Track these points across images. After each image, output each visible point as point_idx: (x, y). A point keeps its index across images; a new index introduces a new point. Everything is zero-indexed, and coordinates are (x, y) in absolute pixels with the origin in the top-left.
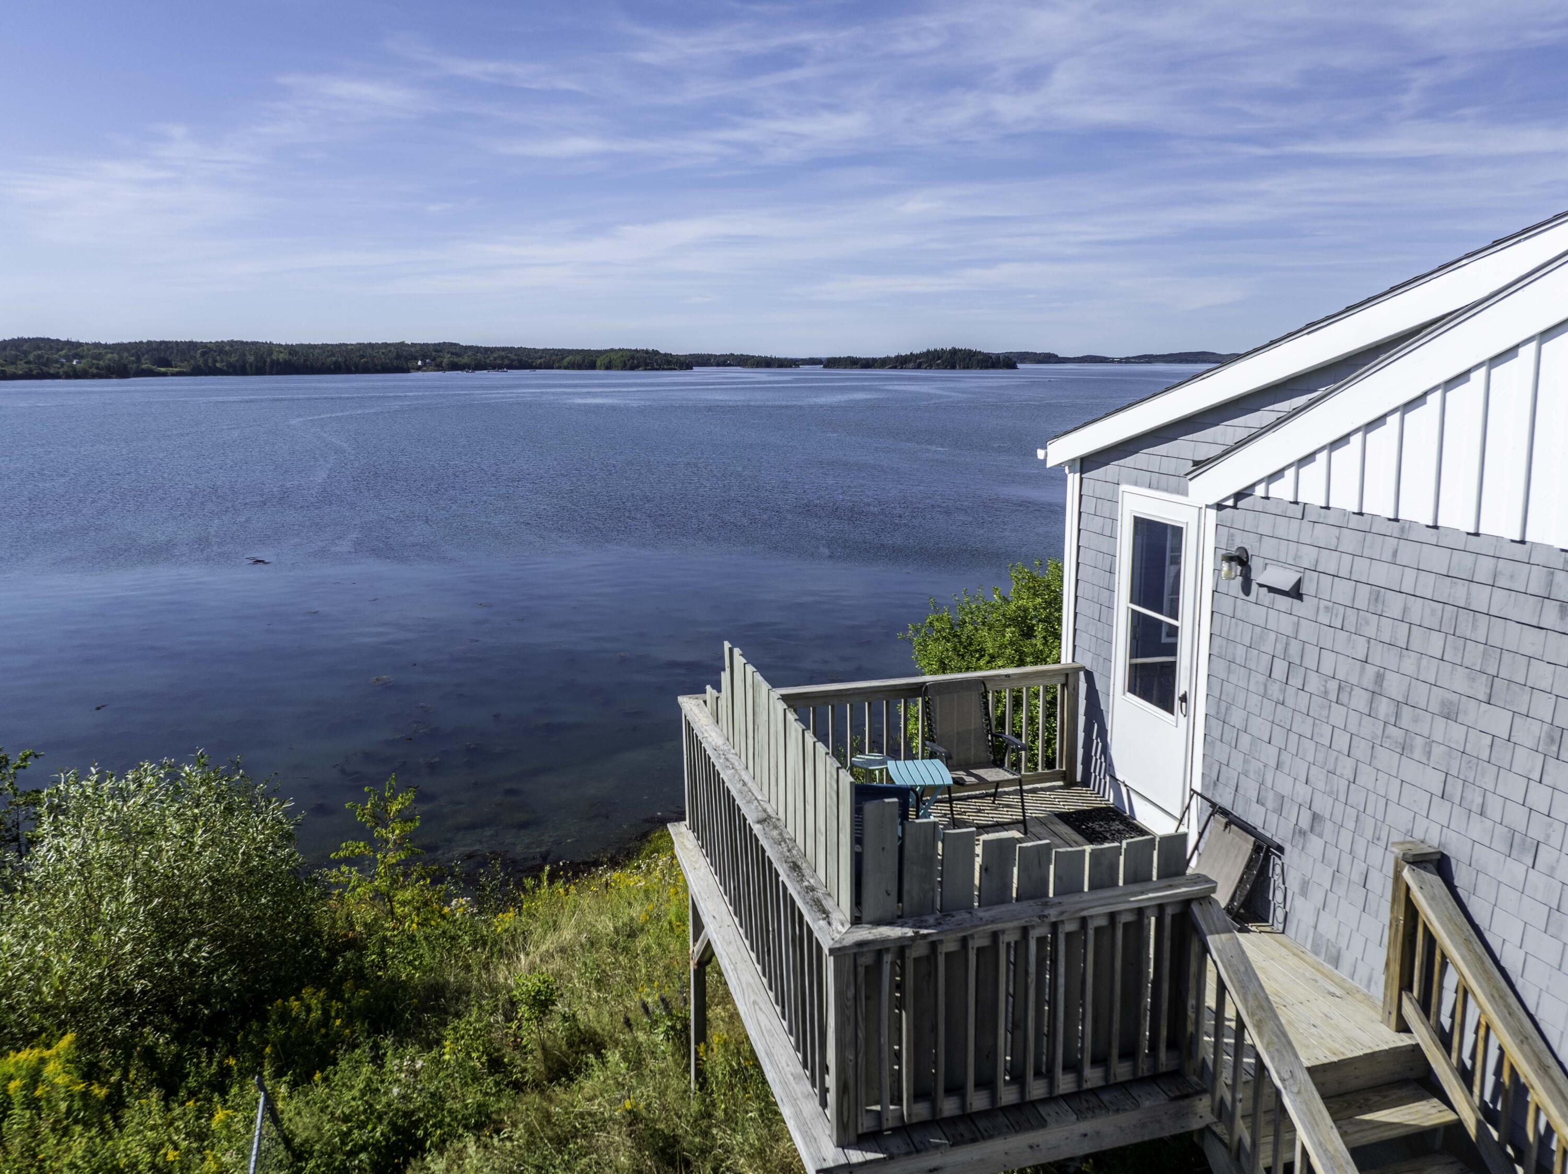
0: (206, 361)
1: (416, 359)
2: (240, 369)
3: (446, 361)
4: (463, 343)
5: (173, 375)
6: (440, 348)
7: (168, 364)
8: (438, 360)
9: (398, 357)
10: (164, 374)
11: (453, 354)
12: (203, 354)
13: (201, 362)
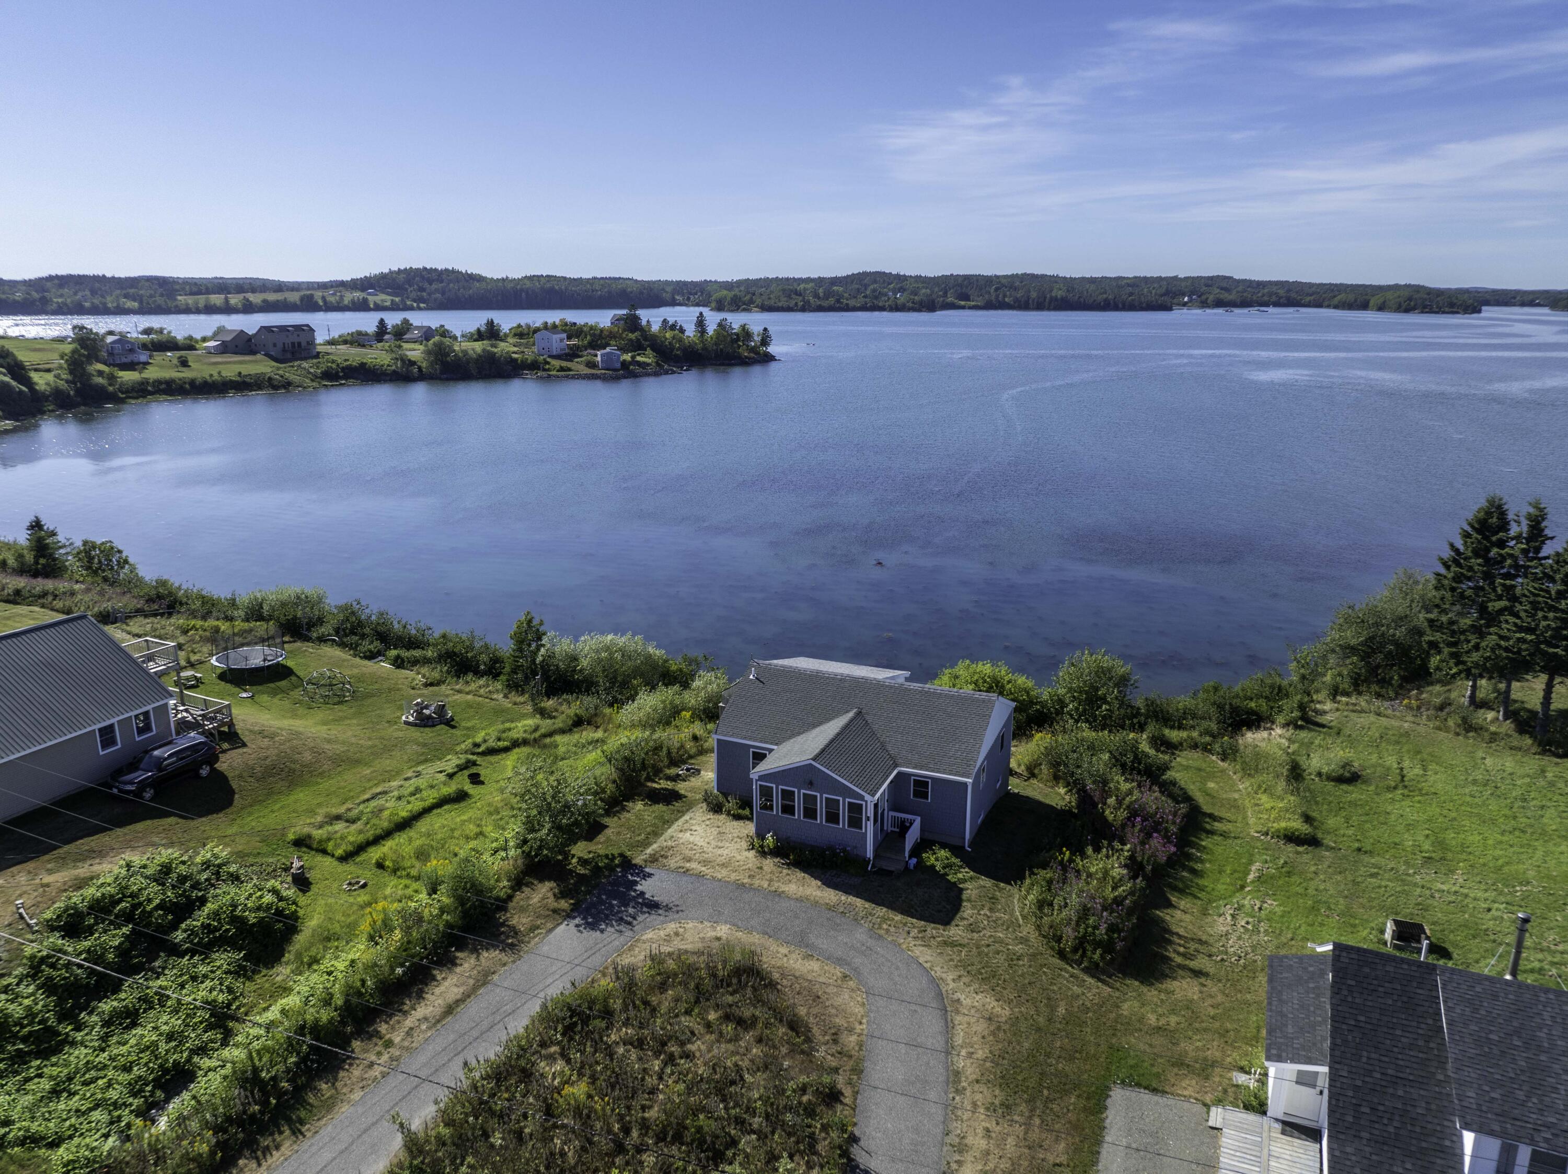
0: (997, 296)
1: (1184, 295)
3: (1211, 298)
4: (1236, 277)
5: (971, 308)
6: (1211, 281)
7: (968, 298)
8: (1204, 297)
9: (1167, 293)
10: (964, 308)
11: (1222, 289)
12: (997, 289)
13: (993, 297)
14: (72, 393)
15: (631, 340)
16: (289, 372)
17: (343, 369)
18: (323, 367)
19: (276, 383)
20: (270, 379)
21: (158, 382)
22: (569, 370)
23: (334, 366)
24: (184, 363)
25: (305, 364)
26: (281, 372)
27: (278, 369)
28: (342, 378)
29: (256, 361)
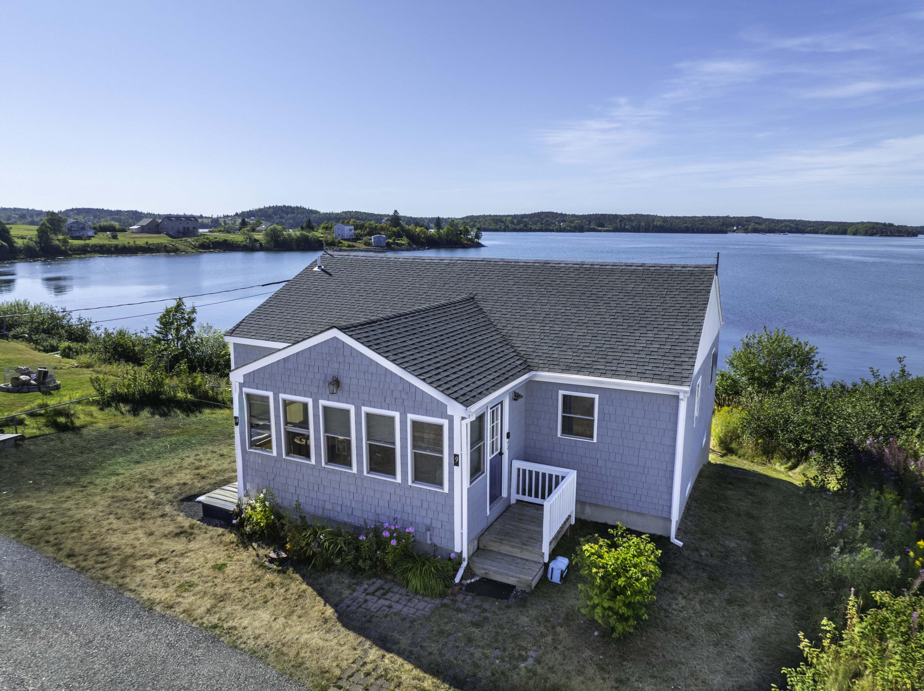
0: (621, 225)
1: (733, 226)
2: (637, 229)
3: (750, 227)
4: (764, 217)
5: (605, 231)
6: (749, 220)
7: (603, 226)
8: (746, 227)
9: (723, 224)
10: (600, 231)
11: (756, 223)
12: (621, 221)
13: (618, 225)
14: (37, 249)
15: (394, 232)
16: (179, 243)
17: (213, 243)
18: (201, 241)
19: (169, 249)
20: (165, 246)
21: (95, 246)
22: (354, 246)
23: (207, 241)
24: (115, 237)
25: (189, 240)
26: (173, 243)
27: (172, 241)
28: (211, 248)
29: (160, 237)
